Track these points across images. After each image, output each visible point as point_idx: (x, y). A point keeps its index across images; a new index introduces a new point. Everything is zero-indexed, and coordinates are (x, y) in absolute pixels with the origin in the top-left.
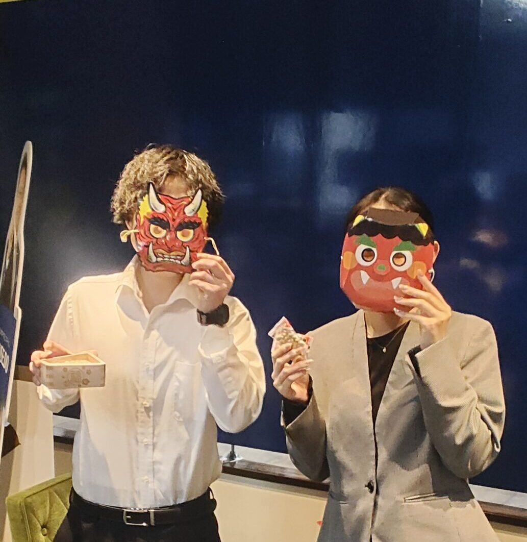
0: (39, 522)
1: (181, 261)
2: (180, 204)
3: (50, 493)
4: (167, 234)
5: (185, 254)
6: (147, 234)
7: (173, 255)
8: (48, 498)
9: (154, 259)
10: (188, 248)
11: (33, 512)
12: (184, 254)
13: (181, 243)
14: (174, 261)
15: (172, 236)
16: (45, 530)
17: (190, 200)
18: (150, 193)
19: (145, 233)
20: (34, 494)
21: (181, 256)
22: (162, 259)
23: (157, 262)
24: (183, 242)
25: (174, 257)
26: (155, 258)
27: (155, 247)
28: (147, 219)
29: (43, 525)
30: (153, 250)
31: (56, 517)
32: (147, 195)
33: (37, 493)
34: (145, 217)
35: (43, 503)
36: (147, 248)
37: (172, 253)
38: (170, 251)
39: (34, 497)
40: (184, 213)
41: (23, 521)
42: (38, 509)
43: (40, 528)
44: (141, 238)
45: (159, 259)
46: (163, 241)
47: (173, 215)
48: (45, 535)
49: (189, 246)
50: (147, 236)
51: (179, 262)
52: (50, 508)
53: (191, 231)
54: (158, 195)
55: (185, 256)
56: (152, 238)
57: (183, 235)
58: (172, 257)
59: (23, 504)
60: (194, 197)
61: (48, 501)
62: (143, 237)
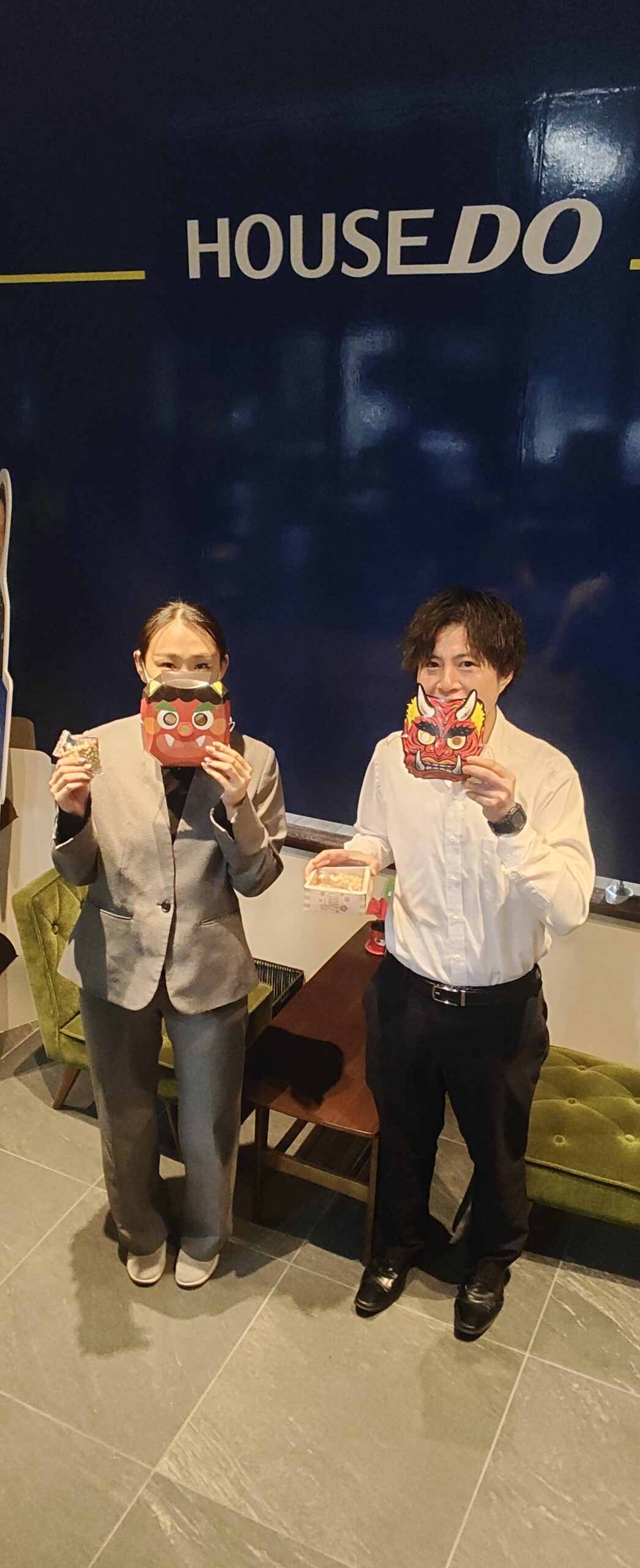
0: (49, 921)
1: (452, 770)
2: (452, 707)
3: (59, 886)
4: (435, 741)
5: (456, 763)
6: (414, 740)
7: (443, 765)
8: (57, 892)
9: (422, 767)
10: (459, 757)
11: (43, 913)
12: (454, 763)
13: (452, 750)
14: (444, 770)
15: (442, 743)
16: (56, 927)
17: (462, 703)
18: (419, 696)
19: (413, 739)
20: (41, 891)
21: (452, 765)
22: (430, 768)
23: (425, 770)
24: (454, 750)
25: (444, 766)
26: (424, 767)
27: (423, 755)
28: (415, 724)
29: (54, 922)
30: (421, 758)
31: (67, 912)
32: (415, 698)
33: (46, 887)
34: (413, 722)
35: (52, 899)
36: (414, 757)
37: (442, 762)
38: (439, 759)
39: (42, 894)
40: (456, 718)
41: (32, 922)
42: (47, 907)
43: (51, 927)
44: (408, 744)
45: (428, 768)
46: (432, 749)
47: (444, 720)
48: (56, 934)
49: (460, 755)
50: (413, 742)
51: (450, 771)
52: (60, 902)
53: (463, 739)
54: (428, 697)
55: (456, 765)
56: (419, 744)
57: (454, 742)
58: (441, 766)
59: (30, 905)
60: (467, 699)
61: (58, 895)
62: (410, 743)
